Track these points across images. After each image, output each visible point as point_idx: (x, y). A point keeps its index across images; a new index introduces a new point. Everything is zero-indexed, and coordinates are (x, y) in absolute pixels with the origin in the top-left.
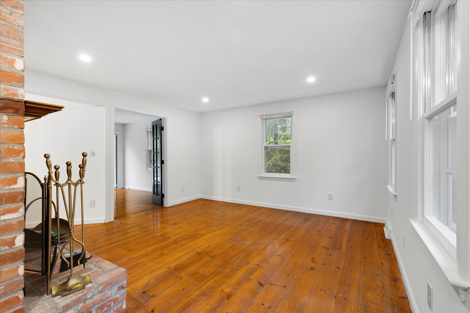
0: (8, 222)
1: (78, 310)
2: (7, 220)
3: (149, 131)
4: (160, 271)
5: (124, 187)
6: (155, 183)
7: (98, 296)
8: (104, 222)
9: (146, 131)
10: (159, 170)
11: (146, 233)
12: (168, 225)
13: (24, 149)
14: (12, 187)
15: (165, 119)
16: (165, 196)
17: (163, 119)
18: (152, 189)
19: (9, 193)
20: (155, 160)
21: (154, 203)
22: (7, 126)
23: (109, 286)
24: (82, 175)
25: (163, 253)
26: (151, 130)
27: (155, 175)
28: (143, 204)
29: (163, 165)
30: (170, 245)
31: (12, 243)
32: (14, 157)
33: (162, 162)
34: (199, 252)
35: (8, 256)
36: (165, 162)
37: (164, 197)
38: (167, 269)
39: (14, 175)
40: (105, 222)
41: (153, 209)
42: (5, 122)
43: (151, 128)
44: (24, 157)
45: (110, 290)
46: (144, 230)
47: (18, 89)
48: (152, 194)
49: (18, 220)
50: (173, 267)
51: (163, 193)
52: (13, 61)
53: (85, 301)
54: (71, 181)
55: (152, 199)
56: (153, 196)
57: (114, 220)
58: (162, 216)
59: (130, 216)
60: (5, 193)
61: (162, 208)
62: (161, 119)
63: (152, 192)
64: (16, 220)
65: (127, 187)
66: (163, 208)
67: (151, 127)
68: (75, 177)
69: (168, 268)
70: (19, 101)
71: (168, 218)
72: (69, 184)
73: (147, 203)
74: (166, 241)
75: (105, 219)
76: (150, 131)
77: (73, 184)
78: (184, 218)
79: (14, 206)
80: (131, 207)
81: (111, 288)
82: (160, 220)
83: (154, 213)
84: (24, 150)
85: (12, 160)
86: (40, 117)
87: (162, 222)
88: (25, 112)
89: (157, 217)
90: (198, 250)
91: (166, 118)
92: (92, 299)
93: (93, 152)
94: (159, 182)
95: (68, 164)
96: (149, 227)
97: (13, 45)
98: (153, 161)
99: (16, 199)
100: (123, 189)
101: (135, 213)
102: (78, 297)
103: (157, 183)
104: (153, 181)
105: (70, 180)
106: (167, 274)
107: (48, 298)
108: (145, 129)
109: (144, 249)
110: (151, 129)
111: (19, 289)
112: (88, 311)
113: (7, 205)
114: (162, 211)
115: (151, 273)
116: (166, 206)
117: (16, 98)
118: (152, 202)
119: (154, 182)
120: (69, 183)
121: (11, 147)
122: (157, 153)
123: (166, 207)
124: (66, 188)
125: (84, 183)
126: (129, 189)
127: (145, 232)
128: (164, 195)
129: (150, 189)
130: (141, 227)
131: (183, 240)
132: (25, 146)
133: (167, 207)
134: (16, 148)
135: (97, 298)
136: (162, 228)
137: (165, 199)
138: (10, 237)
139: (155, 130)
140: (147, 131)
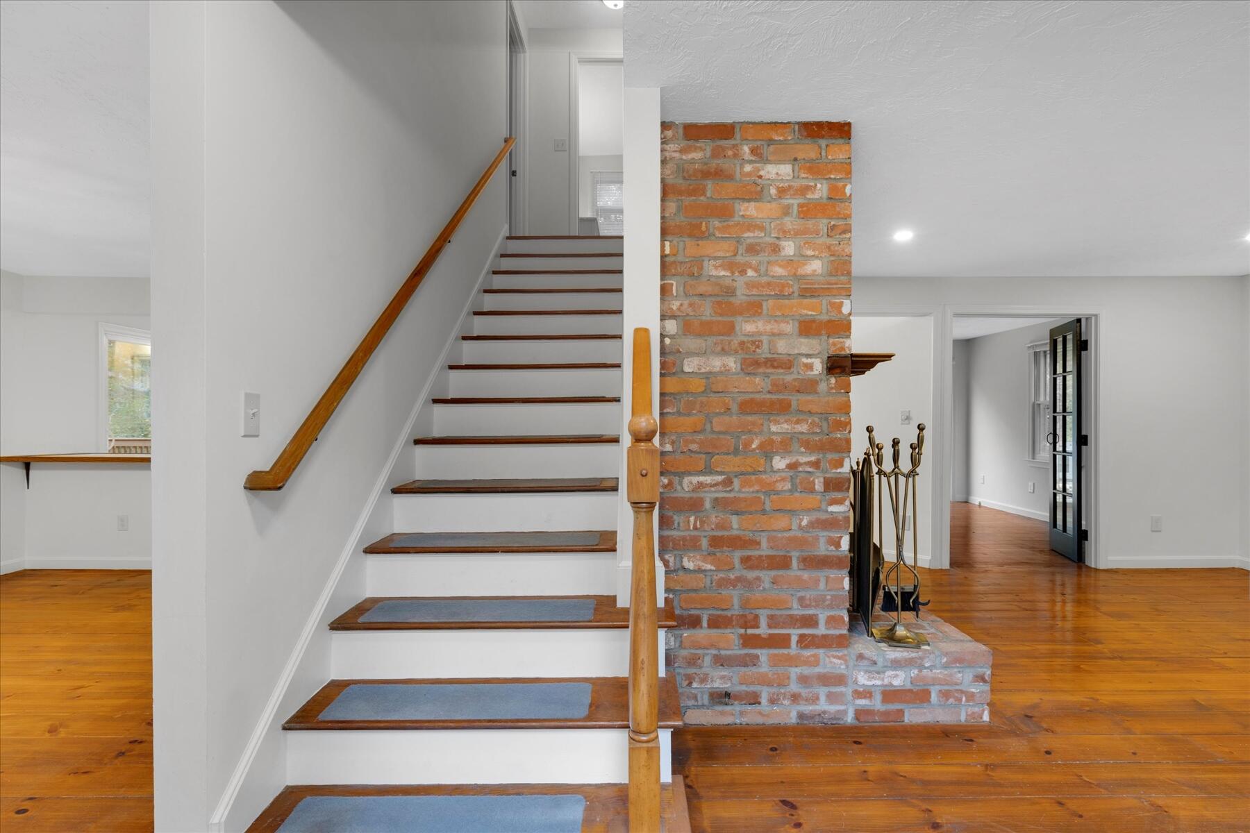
0: (835, 515)
1: (911, 678)
2: (835, 512)
3: (1039, 352)
4: (1068, 698)
5: (967, 498)
6: (1059, 499)
7: (941, 673)
8: (928, 567)
9: (1032, 351)
10: (1071, 462)
11: (1029, 612)
12: (1100, 614)
13: (850, 420)
14: (839, 470)
15: (1093, 318)
16: (1092, 535)
17: (1087, 319)
18: (1048, 514)
19: (836, 479)
20: (1058, 433)
21: (1053, 550)
22: (834, 391)
23: (959, 663)
24: (915, 461)
25: (1078, 667)
26: (1047, 348)
27: (1059, 475)
28: (1022, 548)
29: (1084, 448)
30: (1101, 658)
31: (838, 545)
32: (840, 431)
33: (1082, 440)
34: (1203, 703)
35: (835, 559)
36: (1091, 440)
37: (1087, 540)
38: (1088, 700)
39: (840, 455)
40: (931, 568)
41: (1050, 565)
42: (833, 386)
43: (1046, 344)
44: (850, 432)
45: (959, 672)
46: (1025, 605)
47: (845, 340)
48: (1047, 528)
49: (844, 515)
50: (1106, 703)
51: (1083, 528)
52: (841, 304)
53: (921, 667)
54: (899, 470)
55: (1048, 539)
56: (1051, 532)
57: (949, 568)
58: (1080, 589)
59: (987, 569)
60: (832, 478)
61: (1080, 568)
62: (1079, 321)
63: (1048, 521)
64: (841, 514)
65: (976, 499)
66: (1084, 569)
67: (1049, 341)
68: (905, 464)
69: (1091, 700)
70: (846, 357)
71: (1100, 597)
72: (895, 474)
73: (1032, 548)
74: (1088, 645)
75: (930, 560)
76: (1045, 352)
77: (903, 475)
78: (1157, 610)
79: (839, 495)
80: (986, 547)
81: (961, 670)
82: (1071, 594)
83: (1053, 574)
84: (849, 423)
85: (839, 436)
86: (863, 373)
87: (1078, 602)
88: (852, 368)
89: (1063, 585)
90: (1200, 698)
91: (1096, 316)
92: (931, 670)
93: (908, 414)
94: (1071, 495)
95: (896, 443)
96: (1038, 602)
97: (841, 284)
98: (1051, 436)
99: (842, 487)
100: (964, 504)
101: (1001, 565)
102: (910, 656)
103: (1064, 498)
104: (1052, 491)
105: (898, 467)
106: (1088, 708)
107: (870, 640)
108: (1029, 347)
109: (1026, 643)
110: (1049, 345)
111: (843, 607)
112: (926, 687)
113: (834, 493)
114: (1079, 575)
115: (1043, 691)
116: (1093, 566)
117: (843, 353)
118: (1047, 547)
119: (1055, 495)
120: (896, 472)
121: (838, 419)
122: (1064, 414)
123: (1094, 569)
124: (892, 479)
125: (918, 475)
126: (980, 505)
127: (1027, 610)
128: (1086, 532)
129: (1044, 514)
130: (1017, 598)
131: (1145, 659)
132: (851, 417)
133: (1096, 570)
134: (842, 419)
135: (938, 674)
136: (1079, 615)
137: (1090, 546)
138: (836, 535)
139: (1058, 347)
140: (1036, 354)
